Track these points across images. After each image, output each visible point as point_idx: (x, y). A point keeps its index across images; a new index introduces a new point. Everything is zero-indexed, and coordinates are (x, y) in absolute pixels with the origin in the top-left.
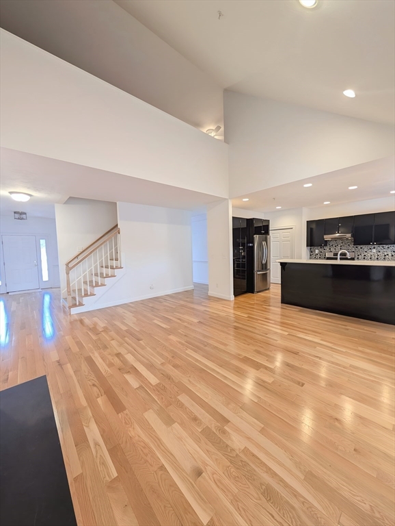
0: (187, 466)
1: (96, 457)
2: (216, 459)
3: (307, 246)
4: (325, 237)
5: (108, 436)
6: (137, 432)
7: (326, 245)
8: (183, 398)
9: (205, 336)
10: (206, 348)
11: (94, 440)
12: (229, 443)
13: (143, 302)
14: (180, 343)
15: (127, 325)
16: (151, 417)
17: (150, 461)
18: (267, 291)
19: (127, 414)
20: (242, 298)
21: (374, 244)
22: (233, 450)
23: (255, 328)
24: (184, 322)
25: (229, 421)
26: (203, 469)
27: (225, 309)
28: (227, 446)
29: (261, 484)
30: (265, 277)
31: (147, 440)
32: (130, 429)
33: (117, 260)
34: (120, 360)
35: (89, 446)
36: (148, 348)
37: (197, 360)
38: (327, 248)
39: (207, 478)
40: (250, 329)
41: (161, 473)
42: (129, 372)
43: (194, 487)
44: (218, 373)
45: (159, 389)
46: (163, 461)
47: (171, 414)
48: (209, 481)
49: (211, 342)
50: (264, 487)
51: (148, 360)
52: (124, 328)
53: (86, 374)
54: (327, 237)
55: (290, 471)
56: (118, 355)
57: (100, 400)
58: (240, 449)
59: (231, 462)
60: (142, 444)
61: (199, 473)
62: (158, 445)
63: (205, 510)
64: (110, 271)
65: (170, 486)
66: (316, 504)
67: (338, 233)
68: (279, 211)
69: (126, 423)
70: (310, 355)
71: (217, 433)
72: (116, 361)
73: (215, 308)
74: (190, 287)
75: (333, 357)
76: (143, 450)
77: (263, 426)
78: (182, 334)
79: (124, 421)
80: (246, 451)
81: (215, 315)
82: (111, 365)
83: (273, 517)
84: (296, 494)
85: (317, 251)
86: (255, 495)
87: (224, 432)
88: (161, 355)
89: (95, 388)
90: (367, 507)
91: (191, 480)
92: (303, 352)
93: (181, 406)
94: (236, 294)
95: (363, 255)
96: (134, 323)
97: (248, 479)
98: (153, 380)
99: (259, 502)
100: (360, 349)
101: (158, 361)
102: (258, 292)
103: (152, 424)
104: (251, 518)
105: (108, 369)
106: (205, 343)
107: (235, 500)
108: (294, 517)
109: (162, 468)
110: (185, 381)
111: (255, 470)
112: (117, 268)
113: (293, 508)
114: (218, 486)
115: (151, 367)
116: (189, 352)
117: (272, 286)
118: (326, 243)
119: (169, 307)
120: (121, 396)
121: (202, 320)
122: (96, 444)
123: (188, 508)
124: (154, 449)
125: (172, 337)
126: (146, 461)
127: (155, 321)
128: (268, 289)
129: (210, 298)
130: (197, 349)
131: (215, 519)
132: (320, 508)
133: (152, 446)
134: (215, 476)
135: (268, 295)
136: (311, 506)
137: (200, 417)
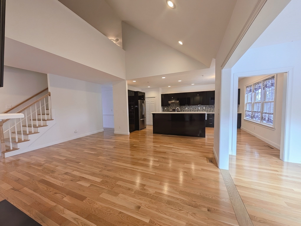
0: (133, 207)
1: (78, 224)
2: (145, 200)
3: (162, 106)
4: (169, 102)
5: (81, 212)
6: (99, 205)
7: (169, 106)
8: (119, 183)
9: (120, 154)
10: (123, 159)
11: (72, 218)
12: (148, 192)
13: (70, 142)
14: (107, 159)
15: (64, 156)
16: (104, 196)
17: (113, 213)
18: (145, 129)
19: (89, 200)
20: (133, 133)
21: (187, 105)
22: (150, 194)
23: (145, 146)
24: (105, 148)
25: (145, 185)
26: (141, 205)
27: (126, 139)
28: (148, 194)
29: (165, 201)
30: (143, 122)
31: (107, 206)
32: (95, 205)
33: (48, 114)
34: (70, 176)
35: (70, 222)
36: (87, 166)
37: (120, 165)
38: (170, 107)
39: (143, 208)
40: (143, 147)
41: (120, 215)
42: (79, 180)
43: (139, 213)
44: (133, 168)
45: (103, 183)
46: (120, 210)
47: (116, 191)
48: (144, 208)
49: (125, 155)
50: (166, 201)
51: (90, 171)
52: (63, 158)
53: (46, 189)
54: (170, 102)
55: (174, 193)
56: (66, 173)
57: (65, 199)
58: (153, 193)
59: (151, 199)
60: (106, 208)
61: (139, 207)
62: (114, 205)
63: (147, 218)
64: (42, 123)
65: (127, 217)
66: (184, 199)
67: (174, 100)
68: (149, 88)
69: (90, 203)
70: (170, 152)
71: (142, 191)
72: (66, 177)
73: (121, 140)
74: (102, 130)
75: (179, 151)
76: (107, 210)
77: (160, 182)
78: (106, 155)
79: (88, 203)
80: (156, 193)
81: (122, 143)
82: (63, 180)
83: (172, 209)
84: (178, 199)
85: (166, 108)
86: (165, 205)
87: (145, 189)
88: (98, 167)
89: (58, 195)
90: (199, 193)
91: (136, 211)
92: (167, 152)
93: (120, 186)
94: (131, 131)
95: (183, 110)
96: (70, 155)
97: (160, 201)
98: (98, 180)
99: (166, 206)
100: (187, 147)
101: (97, 171)
102: (141, 129)
103: (106, 199)
104: (165, 213)
105: (63, 183)
106: (122, 157)
107: (157, 210)
108: (179, 206)
109: (120, 213)
110: (117, 175)
111: (161, 198)
112: (48, 120)
113: (178, 203)
114: (149, 208)
115: (93, 174)
116: (114, 162)
117: (147, 127)
118: (169, 105)
119: (91, 142)
120: (81, 193)
121: (115, 146)
122: (75, 219)
123: (139, 221)
124: (113, 208)
125: (100, 157)
126: (110, 214)
127: (85, 151)
128: (146, 128)
129: (116, 135)
130: (118, 160)
131: (151, 219)
132: (186, 199)
133: (111, 207)
134: (146, 206)
135: (145, 131)
136: (183, 200)
137: (131, 188)
